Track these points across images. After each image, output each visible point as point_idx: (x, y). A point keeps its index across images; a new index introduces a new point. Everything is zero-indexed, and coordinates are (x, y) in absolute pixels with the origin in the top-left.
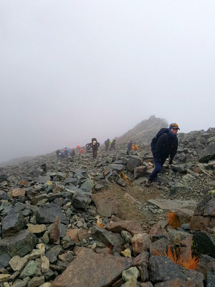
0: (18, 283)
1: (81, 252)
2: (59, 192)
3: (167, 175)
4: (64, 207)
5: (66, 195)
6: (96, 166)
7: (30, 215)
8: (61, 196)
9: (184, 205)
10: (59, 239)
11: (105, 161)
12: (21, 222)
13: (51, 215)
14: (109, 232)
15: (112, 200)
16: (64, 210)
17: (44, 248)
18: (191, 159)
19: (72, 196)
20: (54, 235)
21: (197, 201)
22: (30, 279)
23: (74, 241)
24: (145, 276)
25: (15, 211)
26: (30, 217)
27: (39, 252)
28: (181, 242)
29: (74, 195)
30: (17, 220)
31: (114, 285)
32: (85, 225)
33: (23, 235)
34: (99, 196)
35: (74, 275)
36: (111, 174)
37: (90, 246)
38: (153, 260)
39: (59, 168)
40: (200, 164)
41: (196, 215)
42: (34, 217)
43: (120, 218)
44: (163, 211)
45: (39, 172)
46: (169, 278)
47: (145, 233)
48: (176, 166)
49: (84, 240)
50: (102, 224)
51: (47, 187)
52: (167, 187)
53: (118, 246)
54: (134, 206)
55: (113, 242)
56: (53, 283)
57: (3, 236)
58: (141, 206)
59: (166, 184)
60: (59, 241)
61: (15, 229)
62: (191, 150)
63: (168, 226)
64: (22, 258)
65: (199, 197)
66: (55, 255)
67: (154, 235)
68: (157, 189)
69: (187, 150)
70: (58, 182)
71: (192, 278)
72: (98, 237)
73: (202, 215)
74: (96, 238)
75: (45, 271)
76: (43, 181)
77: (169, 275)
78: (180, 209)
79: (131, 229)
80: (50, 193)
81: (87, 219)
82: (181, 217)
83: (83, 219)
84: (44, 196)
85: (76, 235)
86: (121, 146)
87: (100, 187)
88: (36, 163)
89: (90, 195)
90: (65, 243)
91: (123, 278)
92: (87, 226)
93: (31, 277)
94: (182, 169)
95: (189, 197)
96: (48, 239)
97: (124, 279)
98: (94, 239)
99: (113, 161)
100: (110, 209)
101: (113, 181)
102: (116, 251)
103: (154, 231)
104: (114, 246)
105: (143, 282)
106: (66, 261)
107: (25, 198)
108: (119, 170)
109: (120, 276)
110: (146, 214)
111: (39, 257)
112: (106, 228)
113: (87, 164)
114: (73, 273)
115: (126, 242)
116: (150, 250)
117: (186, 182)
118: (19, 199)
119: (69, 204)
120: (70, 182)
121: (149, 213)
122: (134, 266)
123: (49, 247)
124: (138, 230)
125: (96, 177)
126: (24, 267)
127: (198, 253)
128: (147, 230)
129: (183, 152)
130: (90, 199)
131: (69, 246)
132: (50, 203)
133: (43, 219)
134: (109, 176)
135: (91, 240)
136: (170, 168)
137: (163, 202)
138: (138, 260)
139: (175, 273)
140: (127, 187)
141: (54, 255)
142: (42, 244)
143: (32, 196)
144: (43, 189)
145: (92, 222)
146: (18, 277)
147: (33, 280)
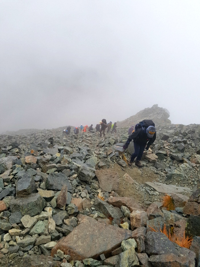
0: (28, 238)
1: (84, 220)
2: (66, 164)
3: (165, 162)
4: (71, 178)
5: (72, 168)
6: (99, 145)
7: (41, 181)
8: (69, 168)
9: (179, 191)
10: (65, 206)
11: (107, 142)
12: (32, 186)
13: (59, 183)
14: (110, 205)
15: (114, 177)
16: (71, 181)
17: (51, 211)
18: (189, 150)
19: (78, 170)
20: (61, 201)
21: (191, 188)
22: (38, 237)
23: (78, 208)
24: (142, 248)
25: (28, 176)
26: (41, 183)
27: (47, 214)
28: (175, 223)
29: (81, 169)
30: (30, 183)
31: (113, 251)
32: (88, 196)
33: (34, 197)
34: (102, 172)
35: (78, 239)
36: (114, 154)
37: (92, 215)
38: (150, 235)
39: (65, 144)
40: (198, 155)
41: (191, 201)
42: (44, 183)
43: (119, 194)
44: (159, 193)
45: (47, 145)
46: (164, 252)
47: (142, 210)
48: (174, 154)
49: (87, 209)
50: (103, 197)
51: (56, 159)
52: (164, 173)
53: (117, 219)
54: (132, 186)
55: (113, 215)
56: (59, 243)
57: (16, 196)
58: (139, 187)
59: (163, 170)
60: (65, 207)
61: (27, 191)
62: (190, 141)
63: (162, 208)
64: (32, 217)
65: (194, 185)
66: (61, 219)
67: (151, 213)
68: (154, 173)
69: (187, 141)
70: (66, 155)
71: (184, 255)
72: (100, 208)
73: (196, 202)
74: (98, 209)
75: (52, 232)
76: (51, 152)
77: (164, 250)
78: (176, 194)
79: (130, 205)
80: (59, 164)
81: (90, 191)
82: (176, 201)
83: (86, 191)
84: (53, 166)
85: (81, 203)
86: (123, 130)
87: (103, 165)
88: (43, 135)
89: (94, 170)
90: (70, 209)
91: (121, 246)
92: (90, 198)
93: (39, 235)
94: (180, 158)
95: (184, 184)
96: (56, 204)
97: (122, 248)
98: (96, 210)
99: (115, 143)
100: (111, 186)
101: (115, 161)
102: (116, 223)
103: (151, 210)
104: (114, 218)
105: (139, 253)
106: (70, 226)
107: (37, 165)
108: (121, 152)
109: (120, 245)
110: (143, 194)
111: (47, 219)
112: (108, 201)
113: (90, 142)
114: (78, 237)
115: (125, 216)
116: (147, 226)
117: (183, 171)
118: (31, 166)
119: (76, 175)
120: (76, 156)
121: (146, 194)
122: (133, 238)
123: (56, 211)
124: (136, 207)
125: (100, 155)
126: (34, 225)
127: (191, 234)
128: (145, 207)
129: (182, 142)
130: (94, 174)
131: (74, 213)
132: (58, 172)
133: (52, 185)
134: (111, 156)
135: (93, 210)
136: (168, 155)
137: (160, 185)
138: (136, 233)
139: (170, 249)
140: (126, 168)
141: (59, 218)
142: (50, 207)
143: (43, 165)
144: (52, 160)
145: (95, 194)
146: (28, 233)
147: (41, 238)
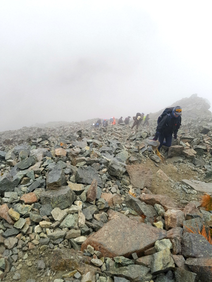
0: (58, 232)
1: (115, 216)
2: (96, 157)
3: (204, 158)
4: (101, 172)
5: (102, 162)
6: (129, 139)
7: (70, 174)
8: (98, 162)
11: (139, 136)
12: (63, 179)
13: (88, 177)
14: (142, 202)
15: (146, 173)
16: (100, 175)
17: (81, 205)
19: (107, 164)
20: (91, 195)
22: (68, 230)
23: (109, 204)
24: (178, 249)
25: (59, 168)
26: (70, 176)
27: (77, 208)
29: (111, 163)
30: (60, 176)
31: (146, 251)
32: (118, 191)
33: (64, 190)
34: (133, 168)
35: (109, 235)
36: (146, 148)
37: (123, 211)
38: (187, 236)
39: (93, 137)
42: (73, 176)
43: (152, 191)
44: (196, 192)
45: (75, 138)
46: (202, 256)
47: (178, 209)
49: (118, 205)
50: (134, 193)
51: (85, 152)
52: (203, 170)
53: (150, 217)
54: (167, 183)
55: (145, 213)
56: (90, 238)
57: (47, 188)
58: (174, 184)
59: (202, 167)
60: (94, 201)
61: (58, 184)
63: (200, 208)
64: (62, 210)
67: (188, 213)
68: (192, 170)
70: (96, 149)
72: (131, 205)
74: (130, 205)
75: (82, 226)
76: (80, 145)
77: (203, 253)
79: (164, 203)
80: (88, 157)
81: (120, 187)
83: (116, 186)
84: (83, 159)
85: (111, 199)
87: (134, 160)
88: (71, 128)
89: (125, 165)
90: (100, 204)
91: (155, 246)
92: (120, 193)
96: (86, 198)
97: (156, 248)
98: (127, 206)
99: (147, 137)
100: (143, 182)
101: (147, 156)
102: (149, 221)
103: (188, 209)
104: (146, 216)
105: (175, 254)
106: (100, 221)
107: (67, 158)
108: (154, 146)
109: (153, 245)
110: (178, 192)
111: (77, 213)
112: (140, 198)
113: (120, 136)
114: (108, 233)
115: (158, 215)
116: (184, 227)
118: (61, 158)
119: (105, 170)
120: (106, 150)
121: (182, 192)
122: (167, 238)
123: (86, 205)
124: (171, 206)
125: (131, 149)
126: (64, 219)
128: (182, 206)
130: (124, 169)
131: (104, 208)
132: (88, 166)
133: (82, 179)
134: (143, 150)
135: (124, 207)
136: (208, 151)
137: (198, 183)
138: (171, 233)
140: (160, 164)
141: (90, 213)
142: (80, 201)
143: (72, 158)
144: (81, 153)
145: (125, 190)
146: (58, 226)
147: (71, 232)
